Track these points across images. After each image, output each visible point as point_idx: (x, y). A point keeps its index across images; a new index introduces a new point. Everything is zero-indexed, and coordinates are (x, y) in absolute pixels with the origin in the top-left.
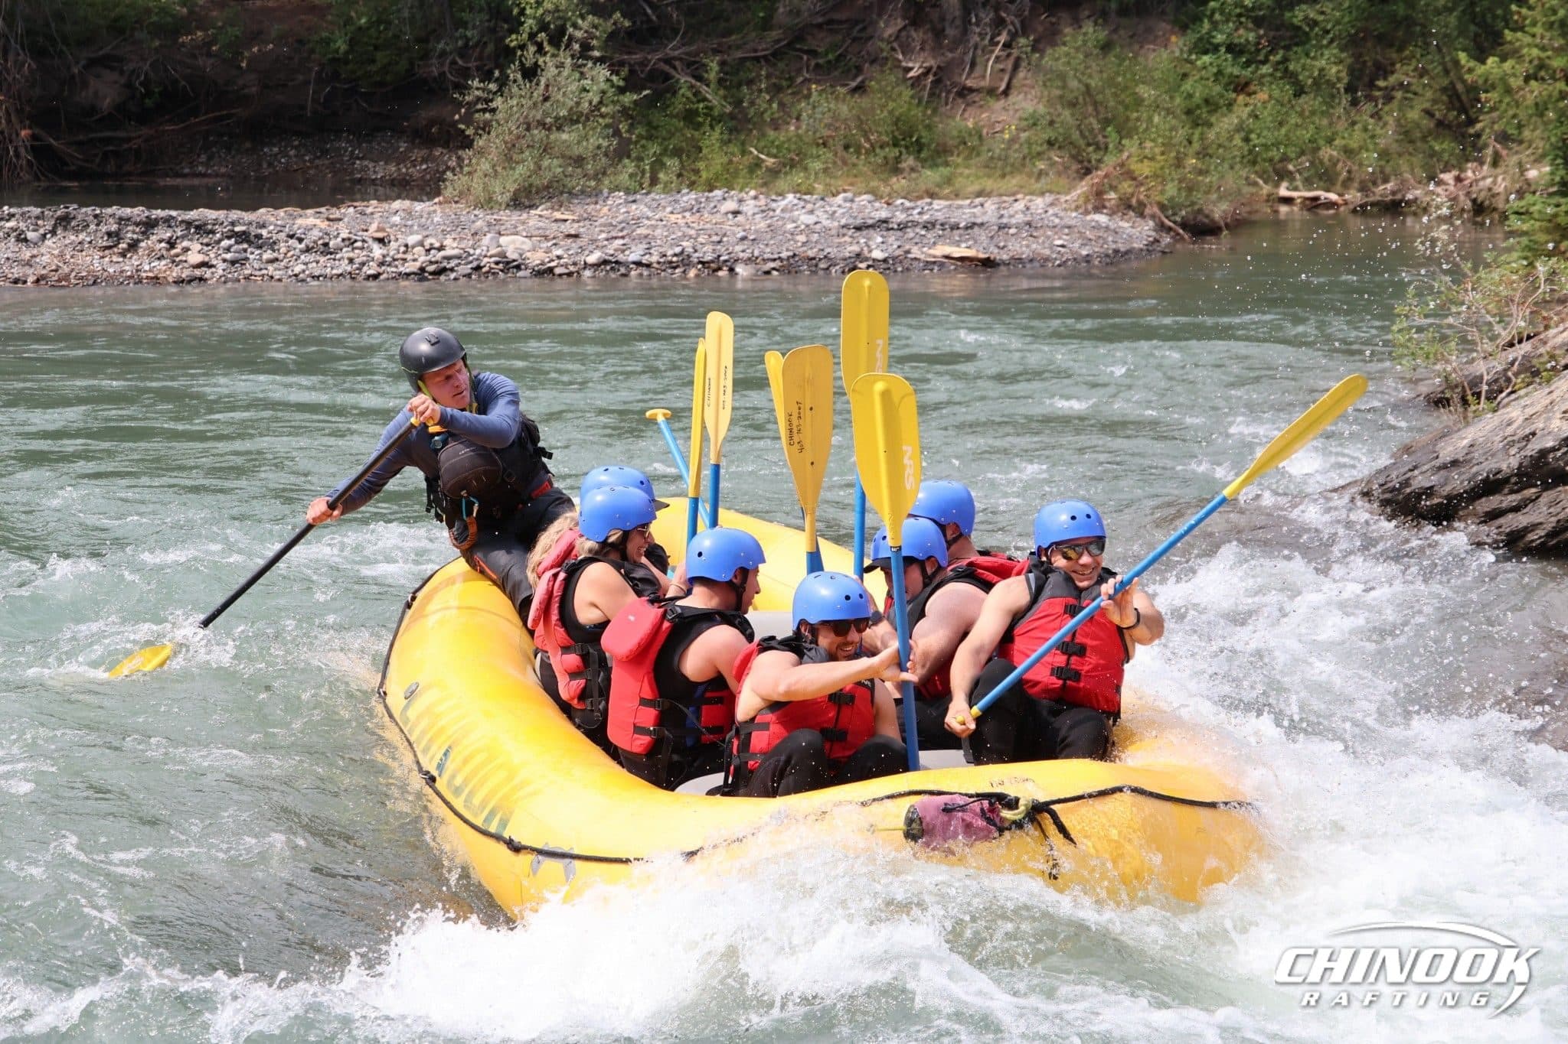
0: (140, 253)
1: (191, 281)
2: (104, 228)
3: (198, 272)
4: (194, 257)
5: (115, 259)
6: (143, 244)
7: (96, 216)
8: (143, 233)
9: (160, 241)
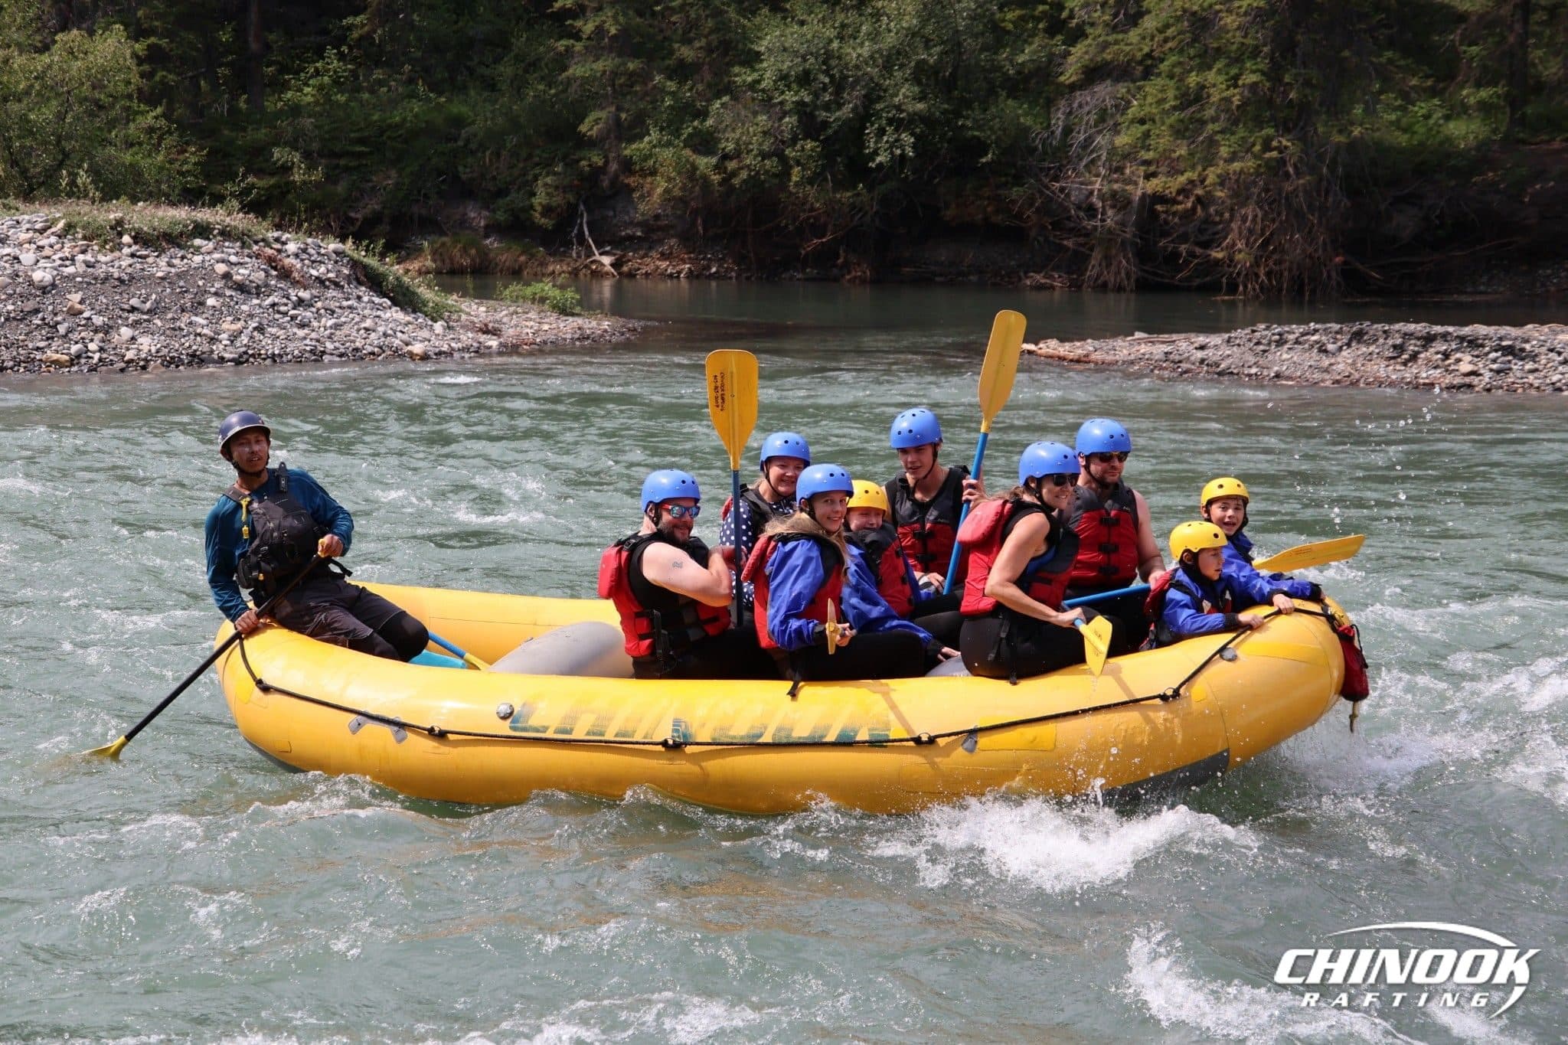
0: (1420, 362)
1: (1459, 387)
2: (1390, 342)
3: (1467, 380)
4: (1465, 367)
5: (1398, 367)
6: (1422, 356)
7: (1385, 332)
8: (1424, 346)
9: (1437, 353)
